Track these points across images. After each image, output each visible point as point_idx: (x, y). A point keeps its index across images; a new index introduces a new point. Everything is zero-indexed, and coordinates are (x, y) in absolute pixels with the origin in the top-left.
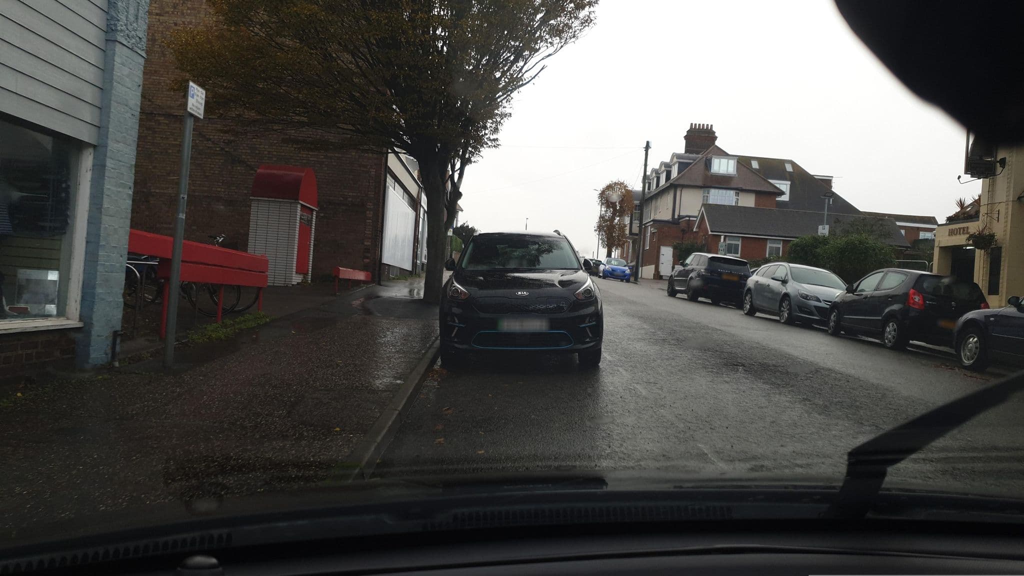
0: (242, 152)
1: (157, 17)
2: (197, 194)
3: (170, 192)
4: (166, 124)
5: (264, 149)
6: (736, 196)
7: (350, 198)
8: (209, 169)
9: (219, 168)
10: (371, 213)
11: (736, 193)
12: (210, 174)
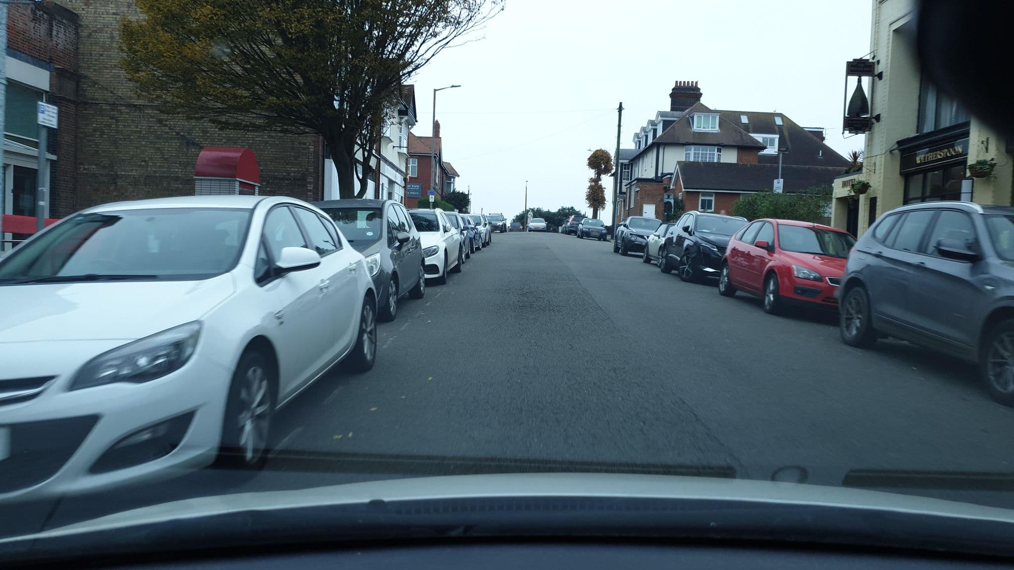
0: (195, 136)
1: (114, 16)
2: (157, 175)
3: (134, 174)
4: (128, 113)
5: (214, 132)
6: (718, 152)
7: (292, 173)
8: (166, 152)
9: (176, 150)
10: (312, 186)
11: (718, 149)
12: (168, 157)
